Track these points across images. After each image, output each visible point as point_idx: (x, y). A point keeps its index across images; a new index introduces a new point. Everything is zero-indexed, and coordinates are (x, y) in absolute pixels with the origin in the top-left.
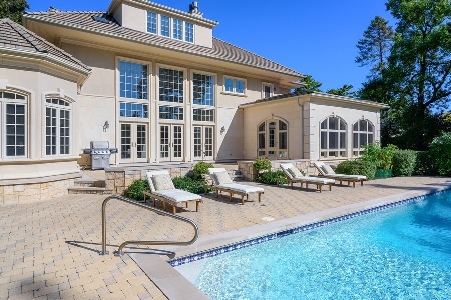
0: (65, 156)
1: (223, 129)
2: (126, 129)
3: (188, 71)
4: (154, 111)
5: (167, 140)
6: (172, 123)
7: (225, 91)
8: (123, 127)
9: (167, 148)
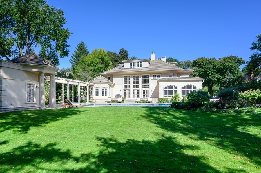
0: (106, 96)
1: (152, 90)
2: (125, 91)
3: (141, 75)
4: (131, 87)
5: (135, 94)
6: (136, 89)
7: (153, 79)
8: (124, 91)
9: (135, 95)
